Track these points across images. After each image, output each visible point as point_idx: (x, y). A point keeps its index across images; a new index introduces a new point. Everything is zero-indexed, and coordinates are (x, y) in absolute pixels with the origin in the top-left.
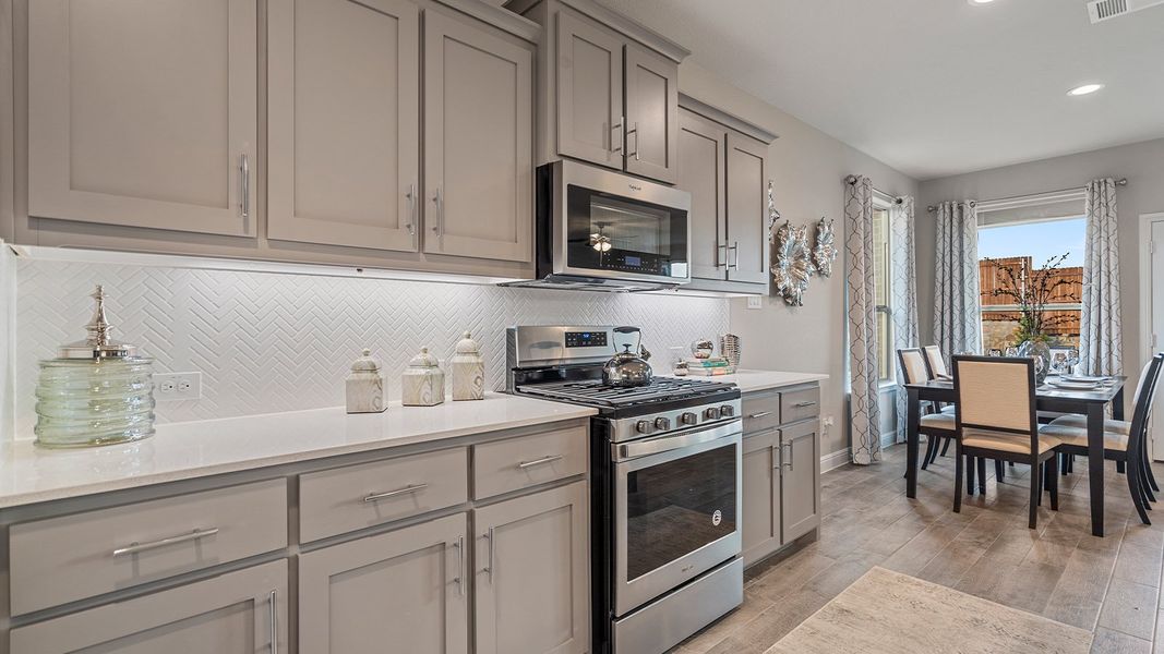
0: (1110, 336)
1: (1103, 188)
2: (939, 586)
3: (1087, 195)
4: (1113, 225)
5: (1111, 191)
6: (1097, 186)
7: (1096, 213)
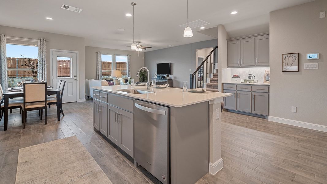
0: (45, 77)
1: (43, 41)
2: (41, 144)
3: (39, 42)
4: (45, 50)
5: (45, 42)
6: (41, 40)
7: (41, 47)
